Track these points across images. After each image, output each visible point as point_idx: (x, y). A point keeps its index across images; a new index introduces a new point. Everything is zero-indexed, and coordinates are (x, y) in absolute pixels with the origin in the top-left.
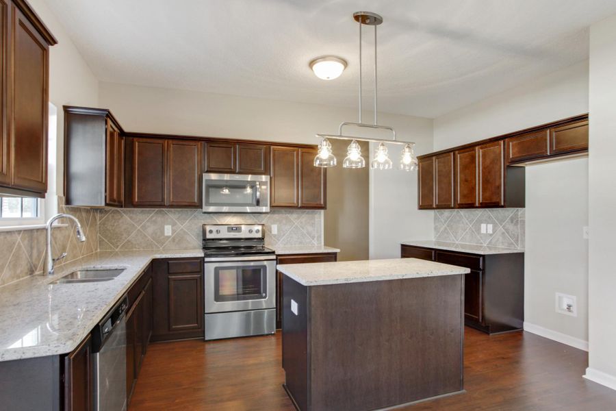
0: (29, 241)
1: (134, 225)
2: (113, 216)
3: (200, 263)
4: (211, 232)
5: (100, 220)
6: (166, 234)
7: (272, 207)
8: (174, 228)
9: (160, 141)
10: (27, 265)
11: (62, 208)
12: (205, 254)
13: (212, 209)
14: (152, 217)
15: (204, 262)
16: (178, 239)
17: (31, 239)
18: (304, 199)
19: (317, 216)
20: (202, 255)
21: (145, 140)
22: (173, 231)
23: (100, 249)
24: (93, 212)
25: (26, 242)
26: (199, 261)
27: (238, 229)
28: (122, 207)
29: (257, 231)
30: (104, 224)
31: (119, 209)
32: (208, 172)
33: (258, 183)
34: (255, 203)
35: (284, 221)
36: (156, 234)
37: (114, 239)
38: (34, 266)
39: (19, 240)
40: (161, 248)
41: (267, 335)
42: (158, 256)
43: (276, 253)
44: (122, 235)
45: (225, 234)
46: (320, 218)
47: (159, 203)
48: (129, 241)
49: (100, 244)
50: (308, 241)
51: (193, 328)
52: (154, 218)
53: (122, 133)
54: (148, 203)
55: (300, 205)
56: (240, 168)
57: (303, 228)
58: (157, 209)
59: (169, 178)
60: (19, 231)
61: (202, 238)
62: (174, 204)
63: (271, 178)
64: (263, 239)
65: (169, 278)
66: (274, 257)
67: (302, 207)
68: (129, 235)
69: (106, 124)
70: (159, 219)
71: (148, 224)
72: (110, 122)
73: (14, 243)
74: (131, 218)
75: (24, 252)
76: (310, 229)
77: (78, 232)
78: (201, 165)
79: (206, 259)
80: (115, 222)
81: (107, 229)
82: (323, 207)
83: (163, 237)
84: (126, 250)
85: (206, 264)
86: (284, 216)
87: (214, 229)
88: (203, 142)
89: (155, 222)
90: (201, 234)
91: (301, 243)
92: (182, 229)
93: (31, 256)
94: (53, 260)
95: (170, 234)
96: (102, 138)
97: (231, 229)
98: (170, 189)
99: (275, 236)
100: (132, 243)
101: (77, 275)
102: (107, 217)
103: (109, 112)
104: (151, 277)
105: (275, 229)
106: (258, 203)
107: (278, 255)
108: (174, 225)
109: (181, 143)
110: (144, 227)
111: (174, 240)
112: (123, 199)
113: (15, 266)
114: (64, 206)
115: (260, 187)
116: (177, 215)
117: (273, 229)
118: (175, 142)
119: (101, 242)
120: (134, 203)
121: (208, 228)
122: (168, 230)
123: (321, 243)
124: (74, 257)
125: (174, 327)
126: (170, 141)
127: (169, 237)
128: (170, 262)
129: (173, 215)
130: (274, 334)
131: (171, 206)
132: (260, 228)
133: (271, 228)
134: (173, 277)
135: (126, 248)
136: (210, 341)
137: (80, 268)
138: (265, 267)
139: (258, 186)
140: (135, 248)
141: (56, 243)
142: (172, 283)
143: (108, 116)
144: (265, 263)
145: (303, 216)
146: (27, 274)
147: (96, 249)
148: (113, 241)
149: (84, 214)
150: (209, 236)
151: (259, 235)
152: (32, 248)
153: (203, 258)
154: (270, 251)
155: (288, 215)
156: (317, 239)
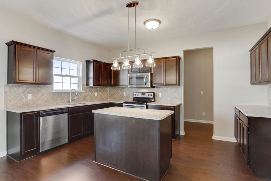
4: (135, 95)
11: (85, 87)
14: (121, 89)
16: (127, 97)
19: (179, 89)
23: (109, 99)
27: (144, 94)
29: (151, 95)
32: (131, 73)
33: (145, 76)
35: (164, 91)
39: (64, 94)
40: (123, 100)
45: (140, 96)
46: (181, 90)
48: (115, 97)
50: (175, 101)
53: (109, 64)
55: (164, 84)
56: (141, 71)
57: (173, 95)
68: (115, 95)
69: (93, 63)
76: (176, 95)
78: (129, 71)
81: (110, 93)
83: (123, 96)
85: (124, 106)
86: (164, 89)
91: (172, 101)
97: (142, 94)
102: (111, 89)
105: (160, 95)
108: (126, 92)
110: (119, 93)
113: (62, 100)
116: (127, 89)
119: (109, 97)
122: (125, 94)
127: (125, 96)
128: (115, 104)
133: (158, 94)
135: (115, 99)
140: (117, 99)
145: (173, 89)
148: (112, 97)
151: (152, 97)
152: (69, 96)
155: (166, 89)
156: (180, 100)
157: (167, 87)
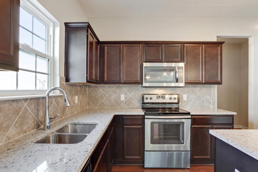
0: (35, 106)
1: (105, 94)
2: (94, 89)
3: (142, 118)
4: (147, 98)
5: (88, 91)
6: (122, 100)
7: (186, 83)
8: (126, 96)
9: (119, 45)
10: (34, 122)
11: (63, 84)
12: (145, 113)
13: (147, 85)
14: (114, 89)
15: (144, 118)
16: (128, 102)
17: (38, 105)
18: (207, 78)
19: (212, 89)
20: (143, 114)
21: (110, 45)
22: (126, 98)
23: (88, 107)
24: (85, 87)
25: (33, 106)
26: (141, 117)
27: (163, 97)
28: (98, 84)
29: (175, 99)
30: (90, 93)
31: (97, 85)
32: (145, 62)
33: (177, 68)
34: (175, 80)
35: (191, 93)
36: (116, 99)
37: (95, 102)
38: (40, 122)
39: (26, 105)
40: (119, 108)
41: (184, 168)
42: (117, 114)
43: (191, 114)
44: (99, 99)
45: (155, 100)
46: (215, 90)
47: (118, 82)
48: (102, 103)
49: (88, 104)
50: (207, 105)
51: (138, 159)
52: (115, 90)
53: (98, 42)
54: (112, 82)
55: (204, 82)
56: (165, 59)
57: (203, 97)
58: (117, 85)
59: (124, 66)
60: (26, 100)
61: (141, 102)
62: (127, 82)
63: (185, 64)
64: (178, 103)
65: (123, 127)
66: (190, 117)
67: (205, 83)
68: (102, 100)
69: (87, 32)
70: (118, 91)
71: (112, 94)
72: (90, 31)
73: (20, 108)
74: (103, 90)
75: (30, 114)
76: (208, 97)
77: (65, 100)
78: (142, 58)
79: (146, 117)
80: (95, 93)
81: (92, 96)
82: (219, 83)
83: (120, 101)
84: (101, 108)
85: (146, 120)
86: (191, 89)
87: (149, 96)
88: (143, 44)
89: (116, 92)
90: (141, 100)
91: (201, 106)
92: (130, 97)
93: (37, 116)
94: (50, 119)
95: (124, 100)
96: (85, 40)
97: (158, 97)
98: (124, 73)
99: (185, 101)
100: (104, 104)
101: (68, 127)
102: (92, 90)
103: (89, 24)
104: (114, 126)
105: (185, 97)
106: (177, 81)
107: (192, 115)
108: (126, 94)
109: (130, 45)
110: (110, 96)
111: (126, 103)
112: (98, 79)
113: (21, 125)
114: (65, 83)
115: (179, 71)
116: (127, 89)
117: (184, 97)
118: (127, 45)
119: (89, 103)
120: (105, 81)
121: (145, 96)
122: (123, 97)
123: (215, 107)
124: (72, 113)
125: (126, 157)
126: (124, 45)
127: (123, 101)
128: (124, 117)
129: (125, 88)
130: (188, 168)
131: (125, 83)
132: (176, 96)
133: (182, 97)
134: (126, 126)
135: (101, 107)
136: (147, 168)
137: (70, 122)
138: (183, 123)
139: (177, 70)
140: (106, 107)
141: (58, 106)
142: (125, 130)
143: (88, 27)
144: (184, 120)
145: (203, 89)
146: (33, 128)
147: (86, 107)
148: (94, 103)
149: (79, 88)
150: (146, 101)
151: (176, 101)
152: (38, 110)
153: (144, 116)
154: (185, 112)
155: (194, 89)
156: (213, 104)
157: (195, 87)
